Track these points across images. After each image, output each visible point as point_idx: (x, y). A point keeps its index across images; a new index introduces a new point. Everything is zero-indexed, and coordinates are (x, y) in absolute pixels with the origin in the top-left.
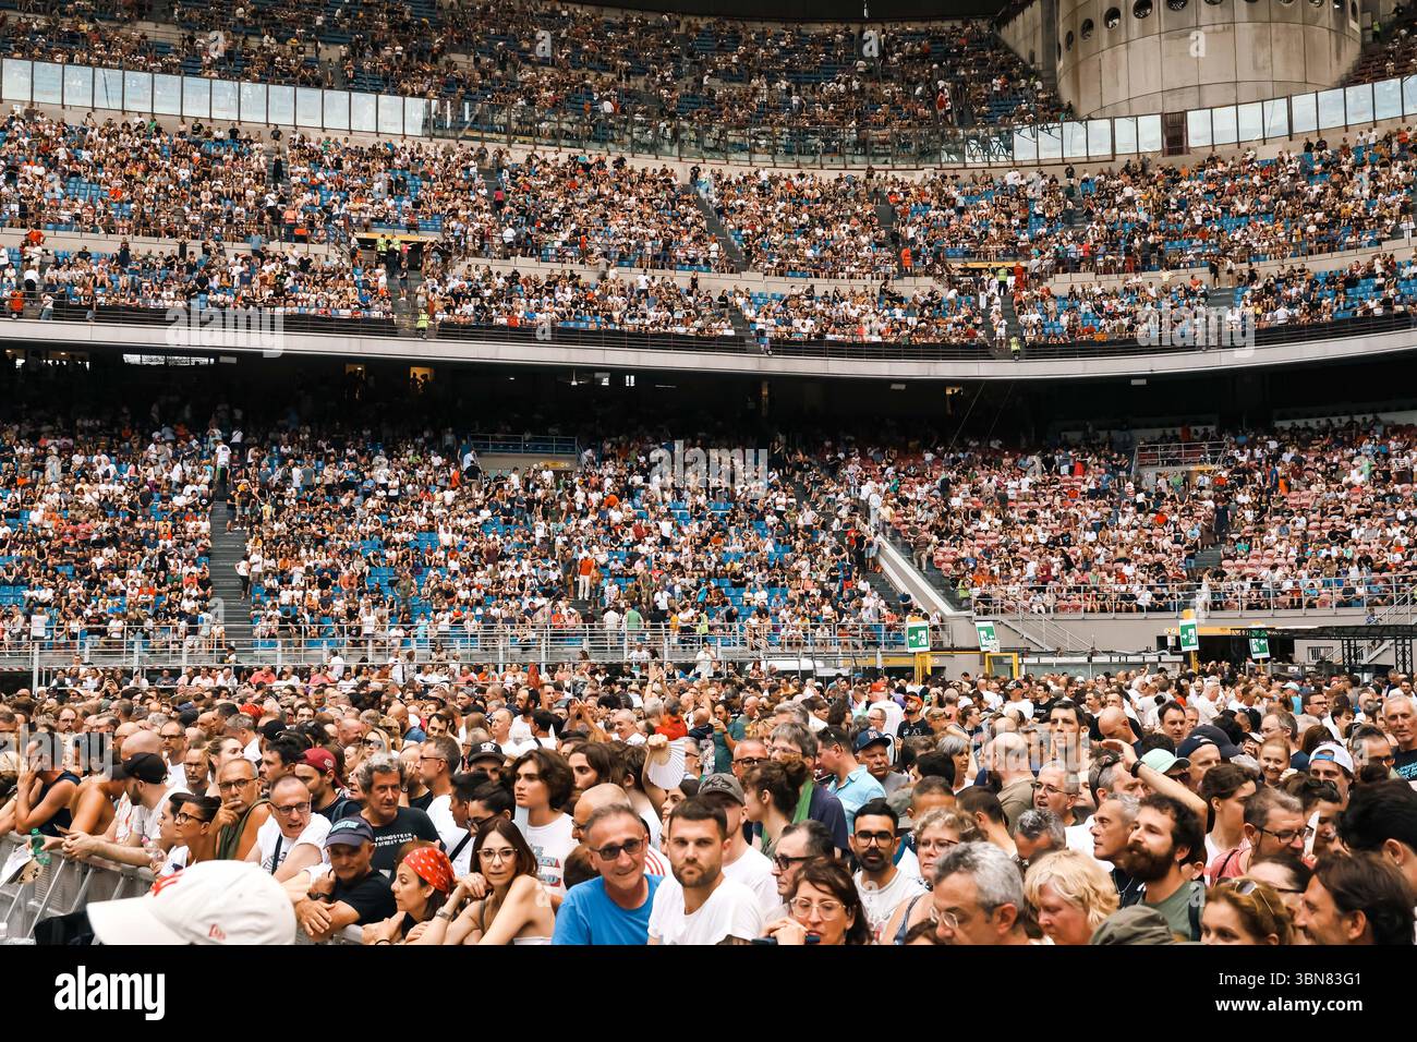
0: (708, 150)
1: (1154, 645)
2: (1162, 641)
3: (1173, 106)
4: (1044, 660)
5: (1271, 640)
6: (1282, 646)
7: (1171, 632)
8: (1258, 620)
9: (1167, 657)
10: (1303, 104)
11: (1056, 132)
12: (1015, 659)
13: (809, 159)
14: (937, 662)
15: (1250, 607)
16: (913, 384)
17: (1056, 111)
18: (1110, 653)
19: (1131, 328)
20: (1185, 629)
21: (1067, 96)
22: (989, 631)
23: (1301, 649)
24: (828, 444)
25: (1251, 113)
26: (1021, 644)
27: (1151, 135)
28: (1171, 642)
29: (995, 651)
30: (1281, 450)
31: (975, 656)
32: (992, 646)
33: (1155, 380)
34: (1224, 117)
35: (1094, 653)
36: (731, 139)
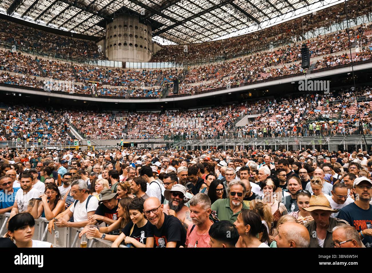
0: (39, 54)
1: (116, 145)
2: (118, 144)
3: (124, 61)
4: (98, 147)
5: (134, 144)
6: (136, 145)
7: (119, 143)
8: (132, 141)
9: (118, 146)
10: (143, 64)
11: (105, 62)
12: (93, 147)
13: (60, 59)
14: (80, 147)
15: (131, 139)
16: (78, 100)
17: (105, 58)
18: (109, 146)
19: (116, 95)
20: (121, 142)
21: (107, 56)
22: (89, 142)
23: (138, 145)
24: (61, 109)
25: (135, 64)
26: (95, 145)
27: (120, 65)
28: (119, 144)
29: (90, 146)
30: (137, 115)
31: (87, 146)
32: (90, 145)
33: (119, 103)
34: (132, 64)
35: (107, 146)
36: (44, 53)
